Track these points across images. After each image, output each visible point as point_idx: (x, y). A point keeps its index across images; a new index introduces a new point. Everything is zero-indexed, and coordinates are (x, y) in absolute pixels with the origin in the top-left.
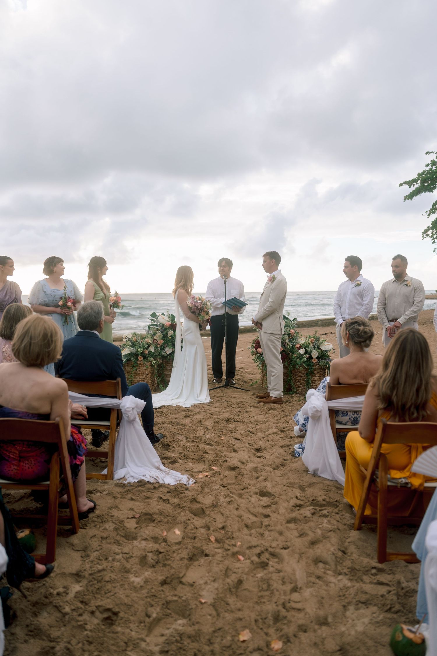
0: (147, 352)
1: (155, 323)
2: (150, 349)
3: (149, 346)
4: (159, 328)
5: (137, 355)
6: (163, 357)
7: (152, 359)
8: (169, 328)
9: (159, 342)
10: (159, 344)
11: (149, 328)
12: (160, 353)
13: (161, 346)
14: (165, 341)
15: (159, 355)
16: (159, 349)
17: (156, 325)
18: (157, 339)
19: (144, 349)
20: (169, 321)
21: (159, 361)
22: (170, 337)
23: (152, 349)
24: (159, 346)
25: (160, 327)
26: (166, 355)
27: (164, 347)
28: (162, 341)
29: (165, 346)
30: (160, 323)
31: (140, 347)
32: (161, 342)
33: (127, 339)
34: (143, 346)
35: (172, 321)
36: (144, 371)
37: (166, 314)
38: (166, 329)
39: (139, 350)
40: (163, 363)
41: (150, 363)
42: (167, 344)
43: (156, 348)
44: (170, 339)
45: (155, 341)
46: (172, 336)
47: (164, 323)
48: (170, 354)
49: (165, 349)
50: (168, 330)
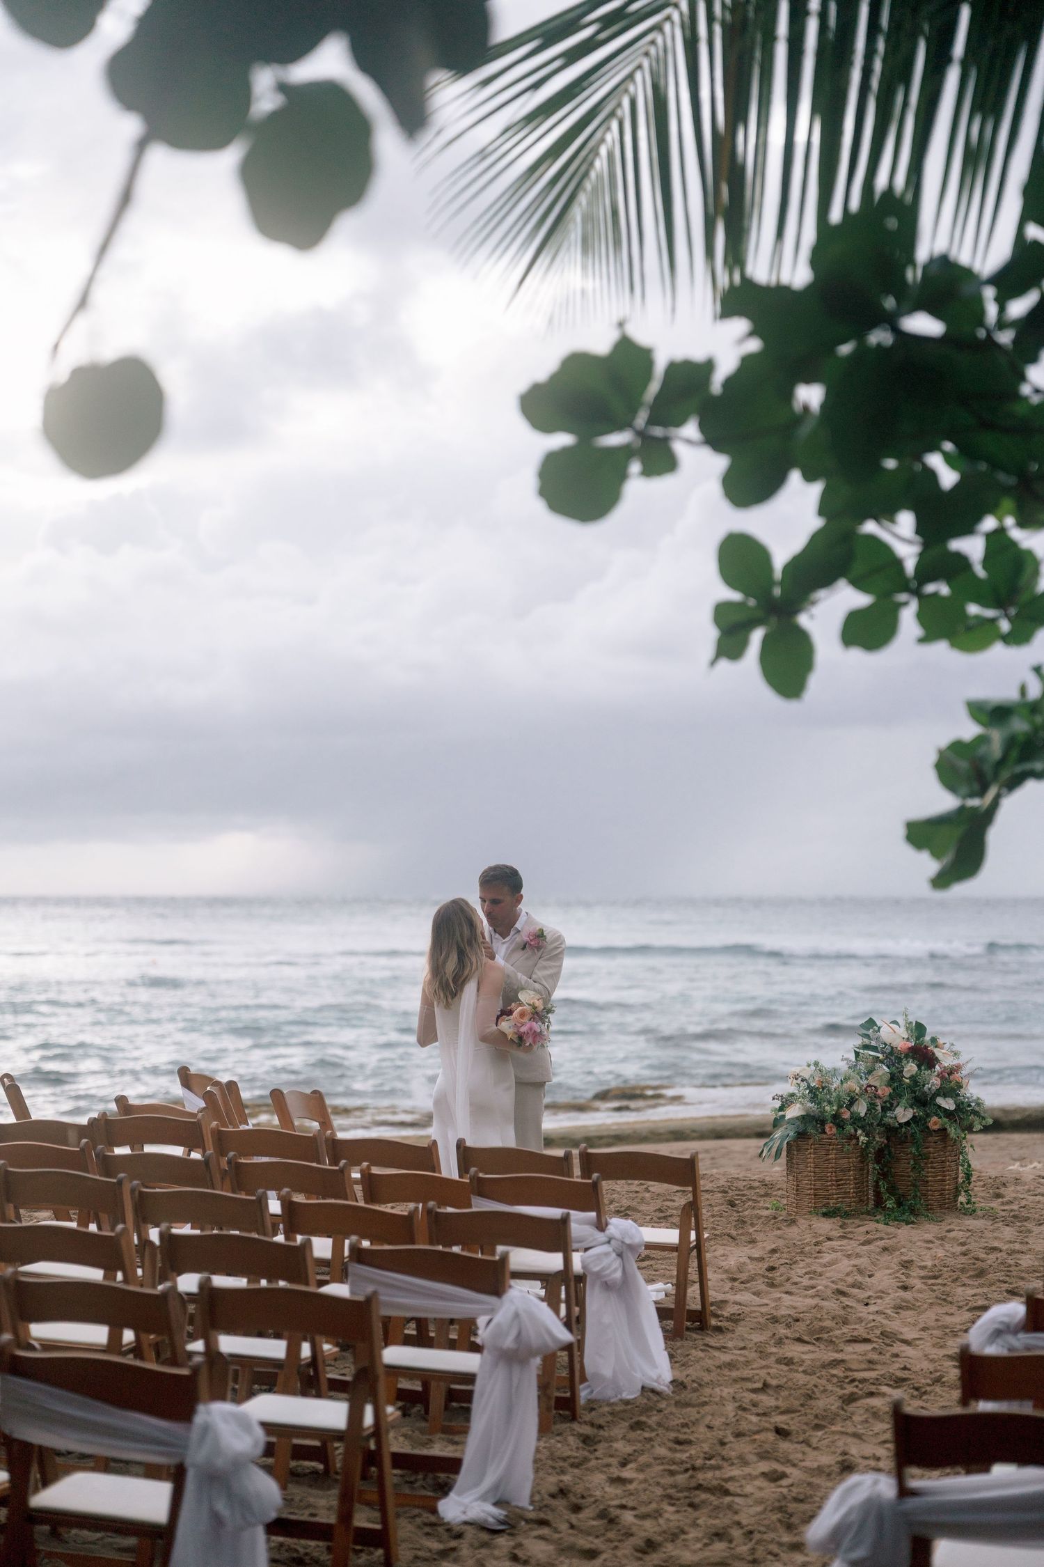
0: (847, 1115)
1: (873, 1043)
2: (854, 1108)
3: (852, 1102)
4: (880, 1056)
5: (823, 1122)
6: (892, 1131)
7: (859, 1132)
8: (907, 1056)
9: (880, 1092)
10: (880, 1098)
11: (857, 1054)
12: (881, 1120)
13: (885, 1102)
14: (894, 1090)
15: (878, 1125)
16: (879, 1108)
17: (875, 1049)
18: (877, 1084)
19: (840, 1106)
20: (908, 1039)
21: (879, 1139)
22: (907, 1081)
23: (861, 1109)
24: (878, 1102)
25: (883, 1053)
26: (897, 1124)
27: (892, 1105)
28: (888, 1090)
29: (895, 1103)
30: (886, 1044)
31: (830, 1103)
32: (885, 1091)
33: (799, 1081)
34: (839, 1097)
35: (918, 1038)
36: (841, 1161)
37: (901, 1020)
38: (900, 1060)
39: (828, 1108)
40: (887, 1146)
41: (854, 1141)
42: (900, 1096)
43: (871, 1107)
44: (909, 1087)
45: (869, 1089)
46: (912, 1078)
47: (894, 1045)
48: (908, 1123)
49: (894, 1110)
50: (904, 1062)
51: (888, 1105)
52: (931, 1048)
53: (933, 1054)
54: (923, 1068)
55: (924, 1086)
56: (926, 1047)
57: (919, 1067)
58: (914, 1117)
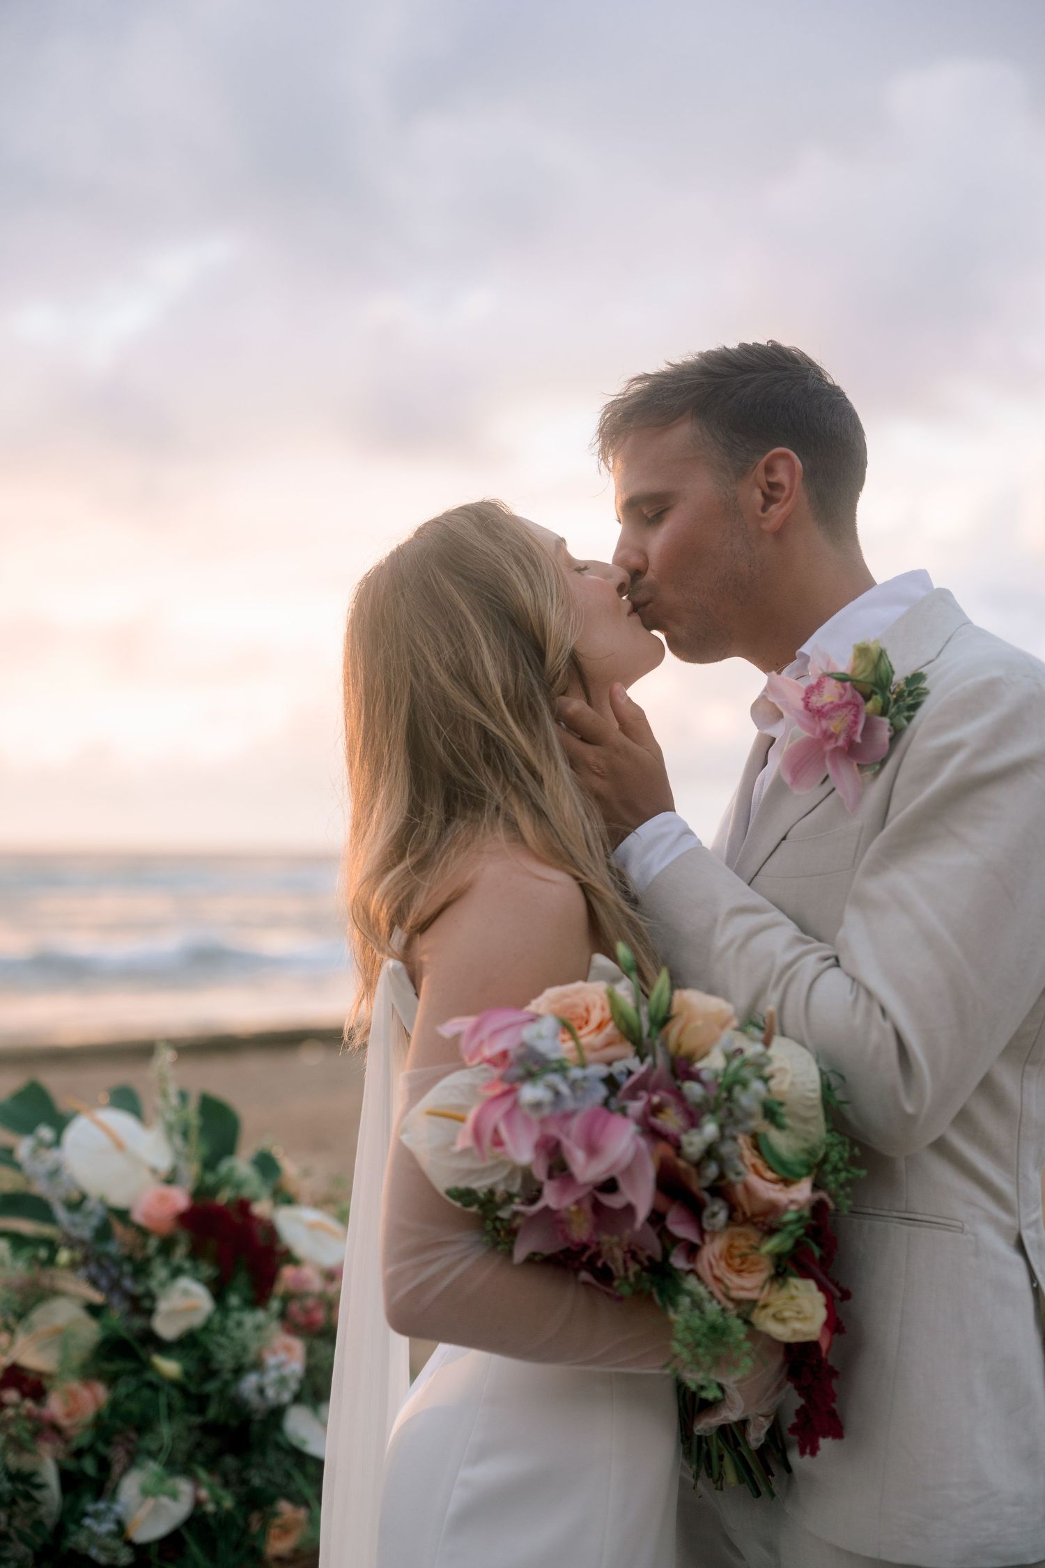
8: (166, 1249)
9: (55, 1406)
10: (56, 1429)
12: (60, 1530)
13: (78, 1454)
14: (112, 1396)
18: (45, 1365)
20: (171, 1179)
22: (169, 1367)
27: (104, 1465)
28: (90, 1399)
29: (117, 1455)
32: (79, 1402)
35: (210, 1164)
38: (141, 1269)
42: (140, 1428)
44: (176, 1382)
46: (189, 1343)
47: (118, 1198)
48: (172, 1542)
49: (114, 1495)
50: (160, 1272)
51: (89, 1466)
52: (262, 1208)
53: (271, 1231)
54: (234, 1300)
55: (239, 1371)
56: (243, 1206)
57: (218, 1290)
58: (196, 1521)
